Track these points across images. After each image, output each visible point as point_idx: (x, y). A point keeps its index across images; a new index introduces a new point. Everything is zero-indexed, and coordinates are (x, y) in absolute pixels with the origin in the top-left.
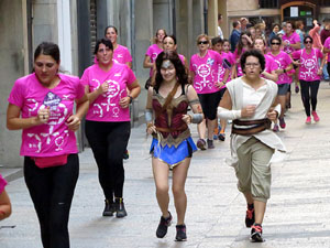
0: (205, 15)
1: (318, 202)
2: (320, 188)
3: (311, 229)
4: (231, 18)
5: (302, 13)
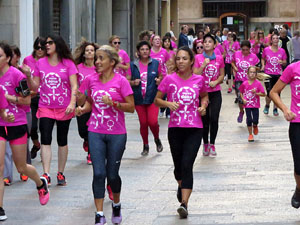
1: (232, 188)
5: (236, 22)
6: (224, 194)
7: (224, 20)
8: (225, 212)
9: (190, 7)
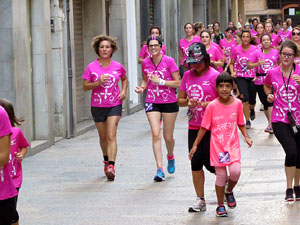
0: (230, 14)
4: (247, 16)
5: (298, 13)
7: (287, 11)
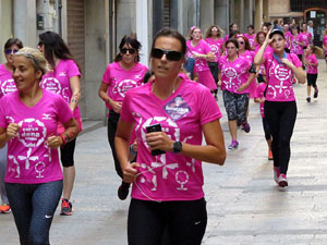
1: (315, 156)
2: (318, 143)
3: (305, 183)
5: (318, 16)
6: (308, 160)
8: (308, 175)
9: (279, 3)
